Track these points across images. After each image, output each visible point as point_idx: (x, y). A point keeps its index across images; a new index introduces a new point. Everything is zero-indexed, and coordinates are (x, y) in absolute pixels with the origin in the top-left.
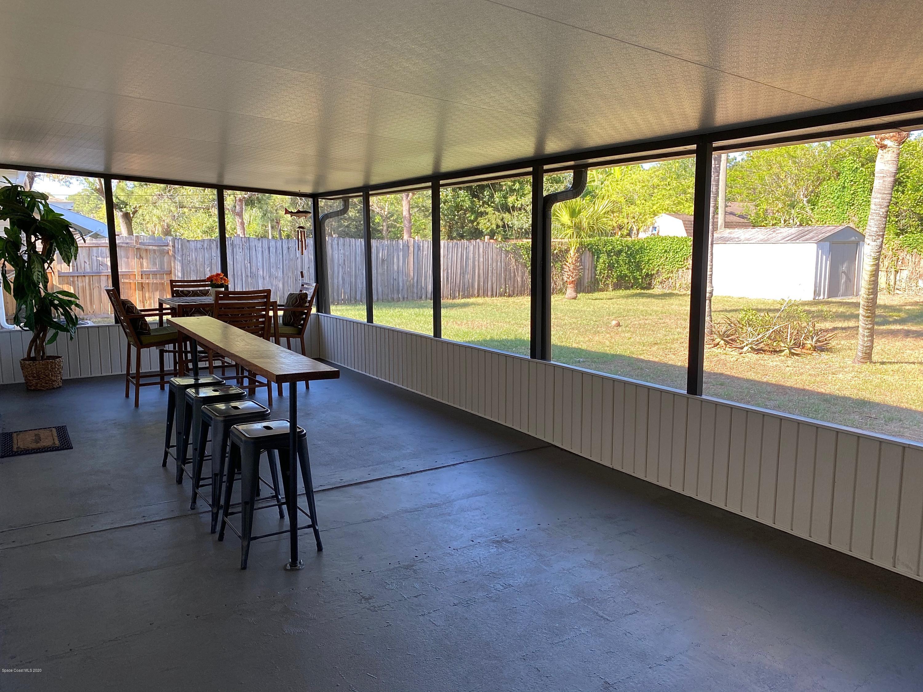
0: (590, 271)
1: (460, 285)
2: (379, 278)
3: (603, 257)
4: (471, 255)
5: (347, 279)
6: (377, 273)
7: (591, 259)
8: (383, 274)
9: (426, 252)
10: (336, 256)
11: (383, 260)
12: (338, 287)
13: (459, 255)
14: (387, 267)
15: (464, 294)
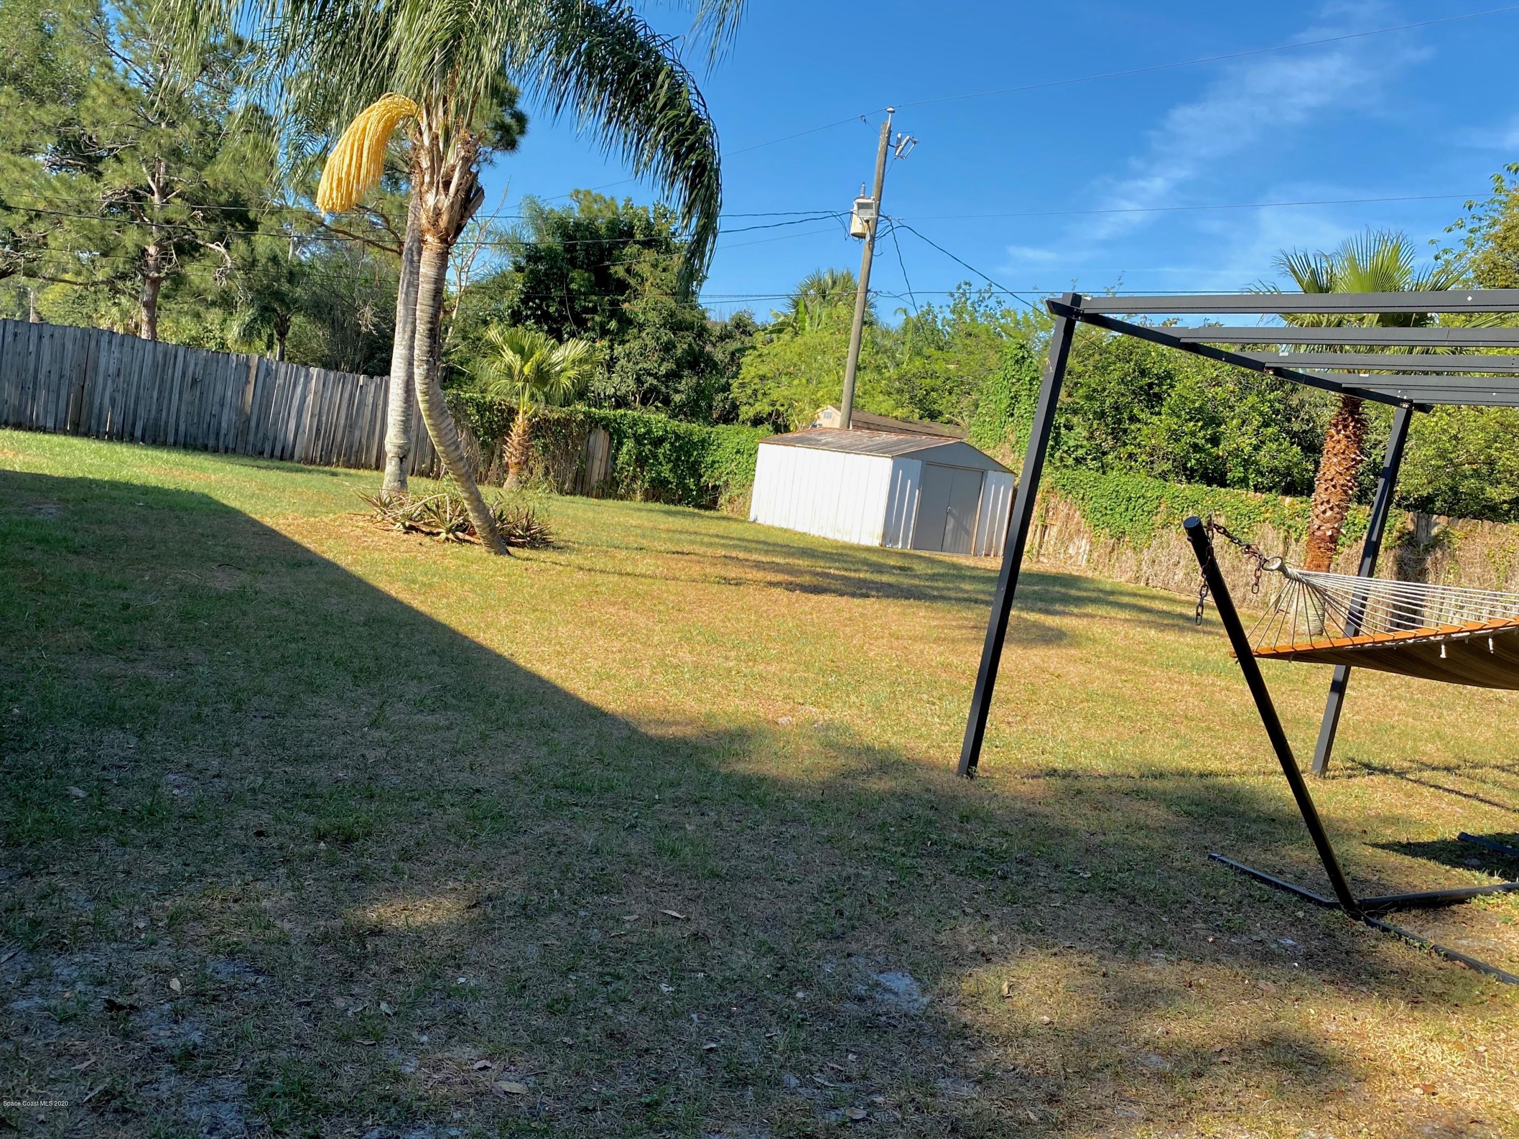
0: (604, 464)
1: (341, 445)
2: (183, 408)
3: (629, 445)
4: (370, 400)
5: (119, 397)
6: (180, 399)
7: (606, 444)
8: (192, 403)
9: (282, 381)
10: (103, 361)
11: (194, 382)
12: (101, 409)
13: (346, 395)
14: (201, 393)
15: (349, 460)
